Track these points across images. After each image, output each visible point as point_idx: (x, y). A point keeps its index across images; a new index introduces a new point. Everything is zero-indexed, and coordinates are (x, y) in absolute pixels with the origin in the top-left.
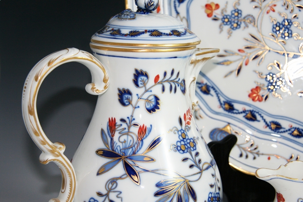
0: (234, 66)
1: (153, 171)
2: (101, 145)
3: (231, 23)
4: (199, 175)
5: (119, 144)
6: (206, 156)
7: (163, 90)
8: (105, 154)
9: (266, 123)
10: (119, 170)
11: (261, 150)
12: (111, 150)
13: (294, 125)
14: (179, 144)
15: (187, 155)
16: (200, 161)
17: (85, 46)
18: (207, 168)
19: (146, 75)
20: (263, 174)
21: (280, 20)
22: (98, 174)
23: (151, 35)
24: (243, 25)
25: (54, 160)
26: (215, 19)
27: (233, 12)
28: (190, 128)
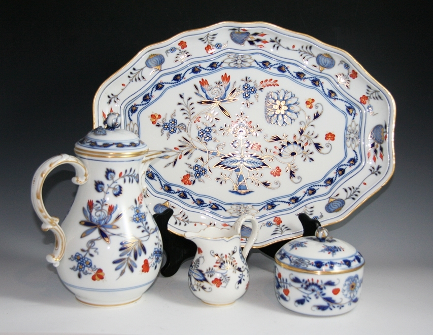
0: (172, 160)
1: (118, 235)
2: (83, 218)
3: (169, 129)
4: (147, 237)
5: (95, 217)
6: (152, 224)
7: (125, 181)
8: (87, 224)
9: (194, 200)
10: (96, 234)
11: (190, 219)
12: (90, 221)
13: (213, 202)
14: (135, 217)
15: (140, 224)
16: (148, 228)
17: (72, 153)
18: (153, 232)
19: (114, 172)
20: (188, 236)
21: (203, 127)
22: (82, 237)
23: (117, 146)
24: (178, 130)
25: (52, 228)
26: (158, 126)
27: (171, 121)
28: (142, 206)
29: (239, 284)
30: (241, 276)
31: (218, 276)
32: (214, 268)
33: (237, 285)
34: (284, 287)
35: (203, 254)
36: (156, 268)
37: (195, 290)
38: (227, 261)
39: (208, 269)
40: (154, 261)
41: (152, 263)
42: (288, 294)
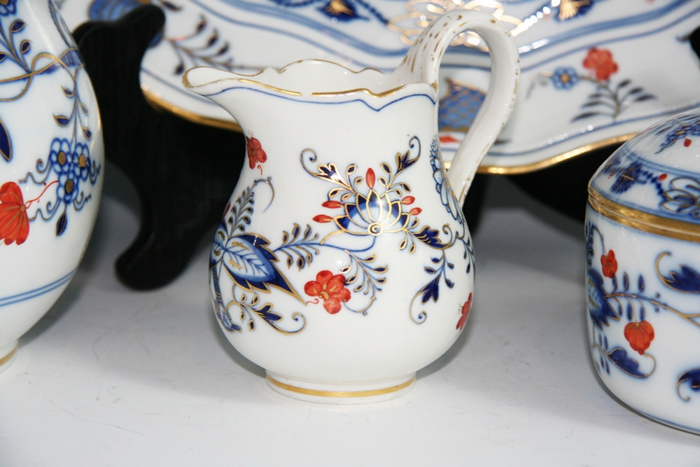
16: (26, 46)
29: (425, 299)
30: (436, 267)
31: (331, 261)
32: (317, 228)
33: (418, 307)
34: (630, 316)
35: (268, 168)
36: (61, 226)
37: (235, 328)
38: (373, 197)
39: (290, 230)
40: (51, 195)
41: (42, 205)
42: (647, 345)
